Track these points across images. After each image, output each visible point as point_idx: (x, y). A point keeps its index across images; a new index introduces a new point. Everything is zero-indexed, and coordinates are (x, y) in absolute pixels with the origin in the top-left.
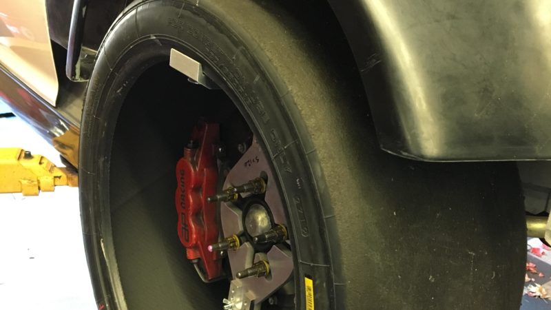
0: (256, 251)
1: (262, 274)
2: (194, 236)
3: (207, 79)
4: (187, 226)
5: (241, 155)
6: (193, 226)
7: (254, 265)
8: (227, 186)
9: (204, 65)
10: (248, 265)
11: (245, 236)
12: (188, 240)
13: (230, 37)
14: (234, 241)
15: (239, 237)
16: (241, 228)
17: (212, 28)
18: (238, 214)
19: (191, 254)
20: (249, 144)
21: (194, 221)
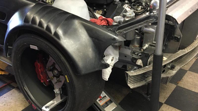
0: (57, 78)
1: (59, 82)
2: (42, 78)
3: (39, 49)
4: (40, 76)
5: (48, 60)
6: (41, 75)
7: (57, 80)
8: (47, 67)
9: (38, 47)
10: (56, 81)
11: (54, 76)
12: (41, 79)
13: (41, 41)
14: (52, 78)
15: (53, 77)
16: (53, 75)
17: (37, 40)
18: (51, 72)
19: (42, 81)
20: (49, 58)
21: (41, 74)
